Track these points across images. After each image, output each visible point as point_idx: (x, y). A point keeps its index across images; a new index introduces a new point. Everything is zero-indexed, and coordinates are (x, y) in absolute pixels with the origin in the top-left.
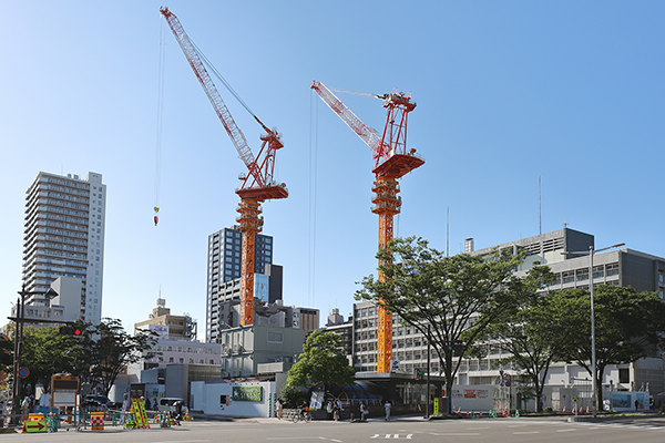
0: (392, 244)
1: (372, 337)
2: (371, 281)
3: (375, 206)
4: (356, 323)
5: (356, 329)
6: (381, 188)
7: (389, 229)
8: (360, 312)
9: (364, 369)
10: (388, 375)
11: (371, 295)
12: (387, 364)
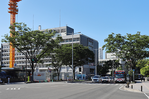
0: (15, 24)
1: (8, 55)
2: (7, 36)
3: (9, 10)
4: (2, 50)
5: (2, 52)
6: (12, 4)
7: (14, 19)
8: (4, 47)
9: (5, 66)
10: (13, 69)
11: (7, 41)
12: (13, 65)
